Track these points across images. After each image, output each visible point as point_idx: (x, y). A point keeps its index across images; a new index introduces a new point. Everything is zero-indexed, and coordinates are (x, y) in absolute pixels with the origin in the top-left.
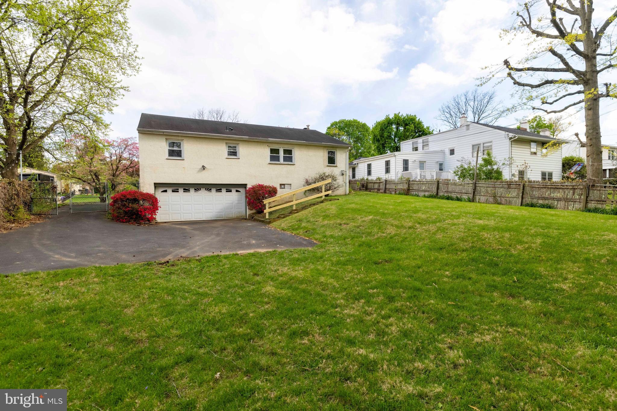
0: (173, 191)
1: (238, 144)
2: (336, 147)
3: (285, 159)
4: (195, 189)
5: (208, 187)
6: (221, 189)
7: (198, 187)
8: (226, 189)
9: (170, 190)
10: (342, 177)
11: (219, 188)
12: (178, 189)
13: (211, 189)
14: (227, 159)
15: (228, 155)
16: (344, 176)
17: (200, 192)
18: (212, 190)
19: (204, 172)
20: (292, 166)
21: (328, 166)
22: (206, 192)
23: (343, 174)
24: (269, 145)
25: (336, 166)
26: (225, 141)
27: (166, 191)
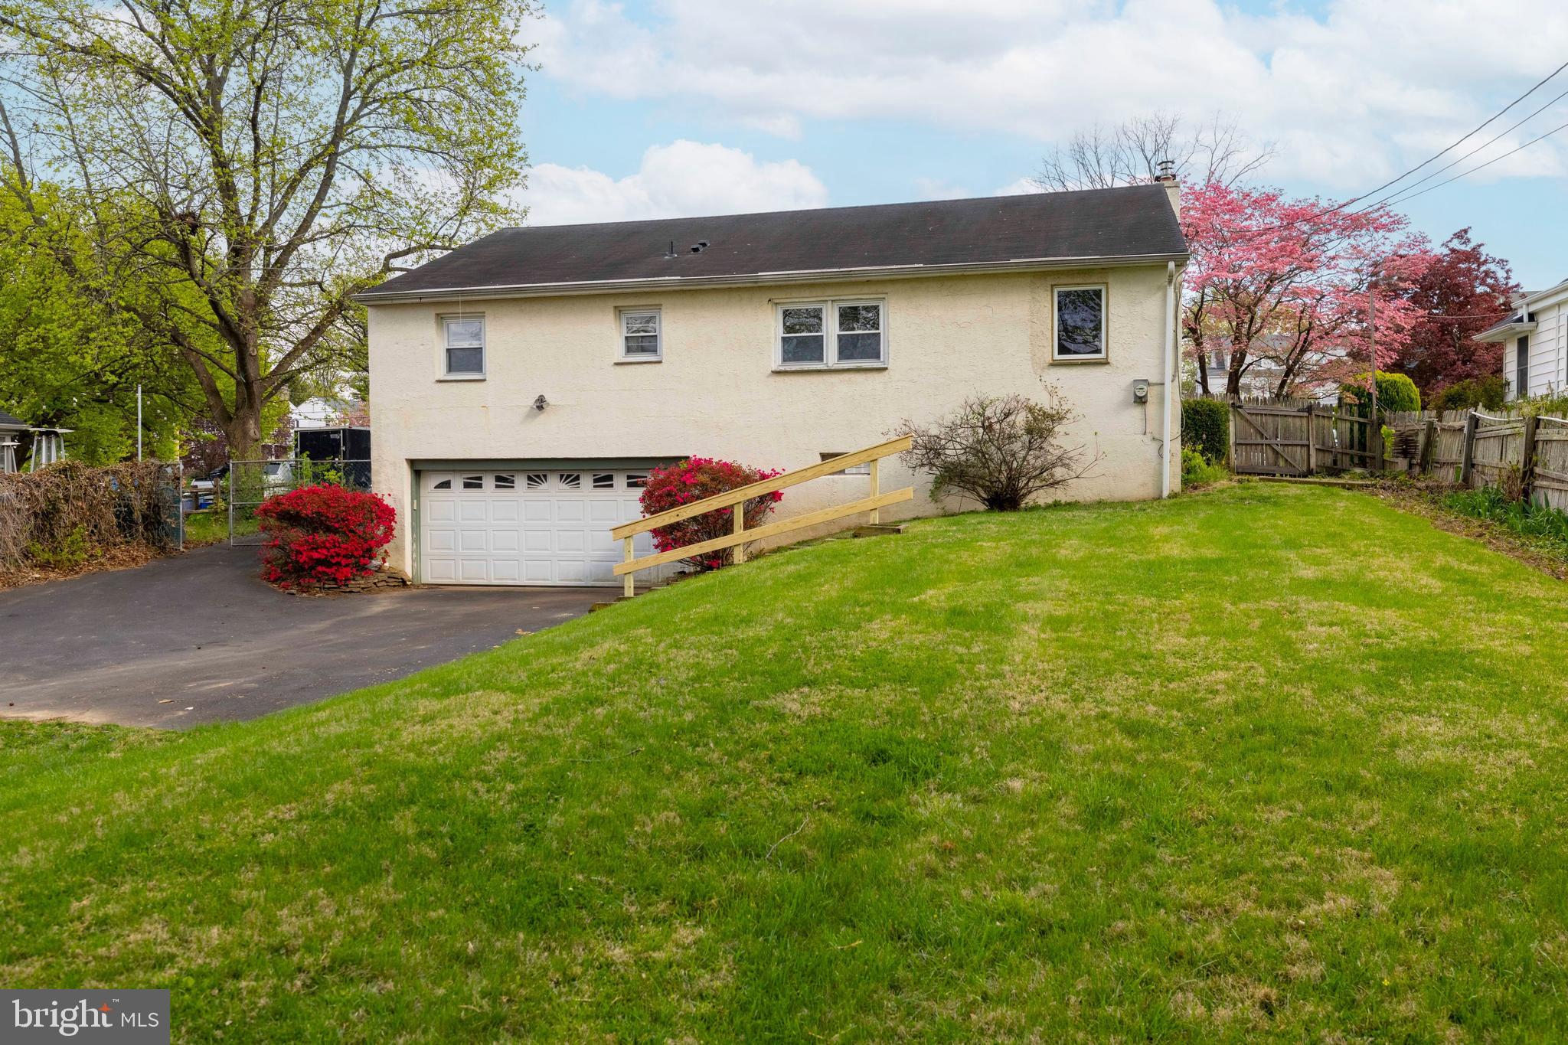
0: (467, 485)
1: (659, 307)
2: (1105, 271)
3: (849, 348)
4: (530, 478)
5: (570, 470)
6: (610, 478)
7: (537, 470)
8: (629, 477)
9: (457, 482)
10: (1137, 412)
11: (603, 474)
12: (480, 478)
13: (577, 478)
14: (618, 368)
15: (629, 350)
16: (1151, 407)
17: (544, 486)
18: (581, 481)
19: (543, 417)
20: (871, 376)
21: (1055, 364)
22: (564, 486)
23: (1141, 401)
24: (777, 296)
25: (1105, 363)
26: (612, 303)
27: (446, 485)
